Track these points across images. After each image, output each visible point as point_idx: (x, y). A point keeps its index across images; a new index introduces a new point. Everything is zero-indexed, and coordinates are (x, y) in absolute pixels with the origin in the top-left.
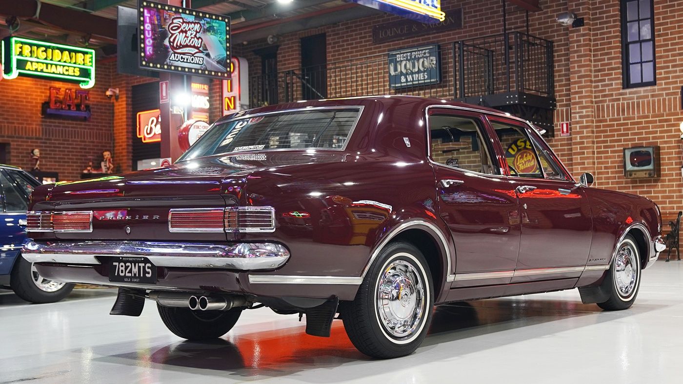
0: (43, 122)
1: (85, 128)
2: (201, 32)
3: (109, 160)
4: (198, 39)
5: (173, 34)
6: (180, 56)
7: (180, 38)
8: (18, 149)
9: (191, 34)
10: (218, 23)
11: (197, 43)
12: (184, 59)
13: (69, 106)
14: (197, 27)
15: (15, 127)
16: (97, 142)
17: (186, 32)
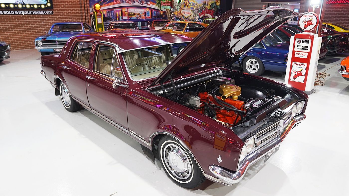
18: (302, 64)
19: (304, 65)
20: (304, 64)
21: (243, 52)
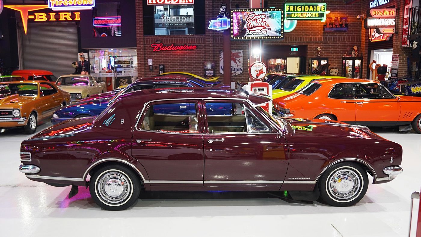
0: (324, 34)
1: (346, 35)
2: (266, 18)
3: (356, 50)
4: (264, 22)
5: (249, 22)
6: (253, 32)
7: (253, 23)
8: (311, 47)
9: (260, 20)
10: (276, 12)
11: (263, 24)
12: (255, 33)
13: (336, 26)
14: (263, 16)
15: (310, 37)
16: (352, 42)
17: (257, 20)
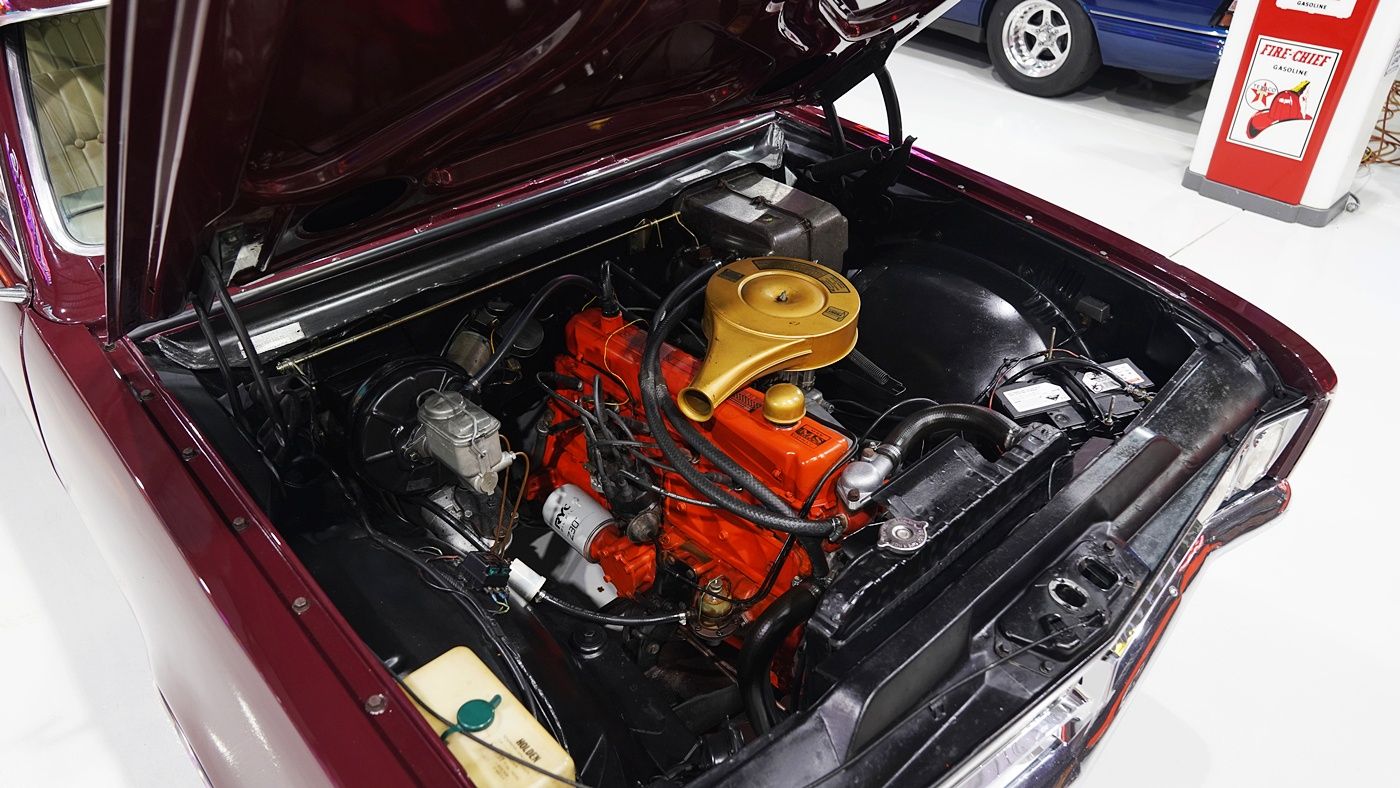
18: (1313, 52)
19: (1321, 59)
20: (1325, 54)
21: (913, 19)
